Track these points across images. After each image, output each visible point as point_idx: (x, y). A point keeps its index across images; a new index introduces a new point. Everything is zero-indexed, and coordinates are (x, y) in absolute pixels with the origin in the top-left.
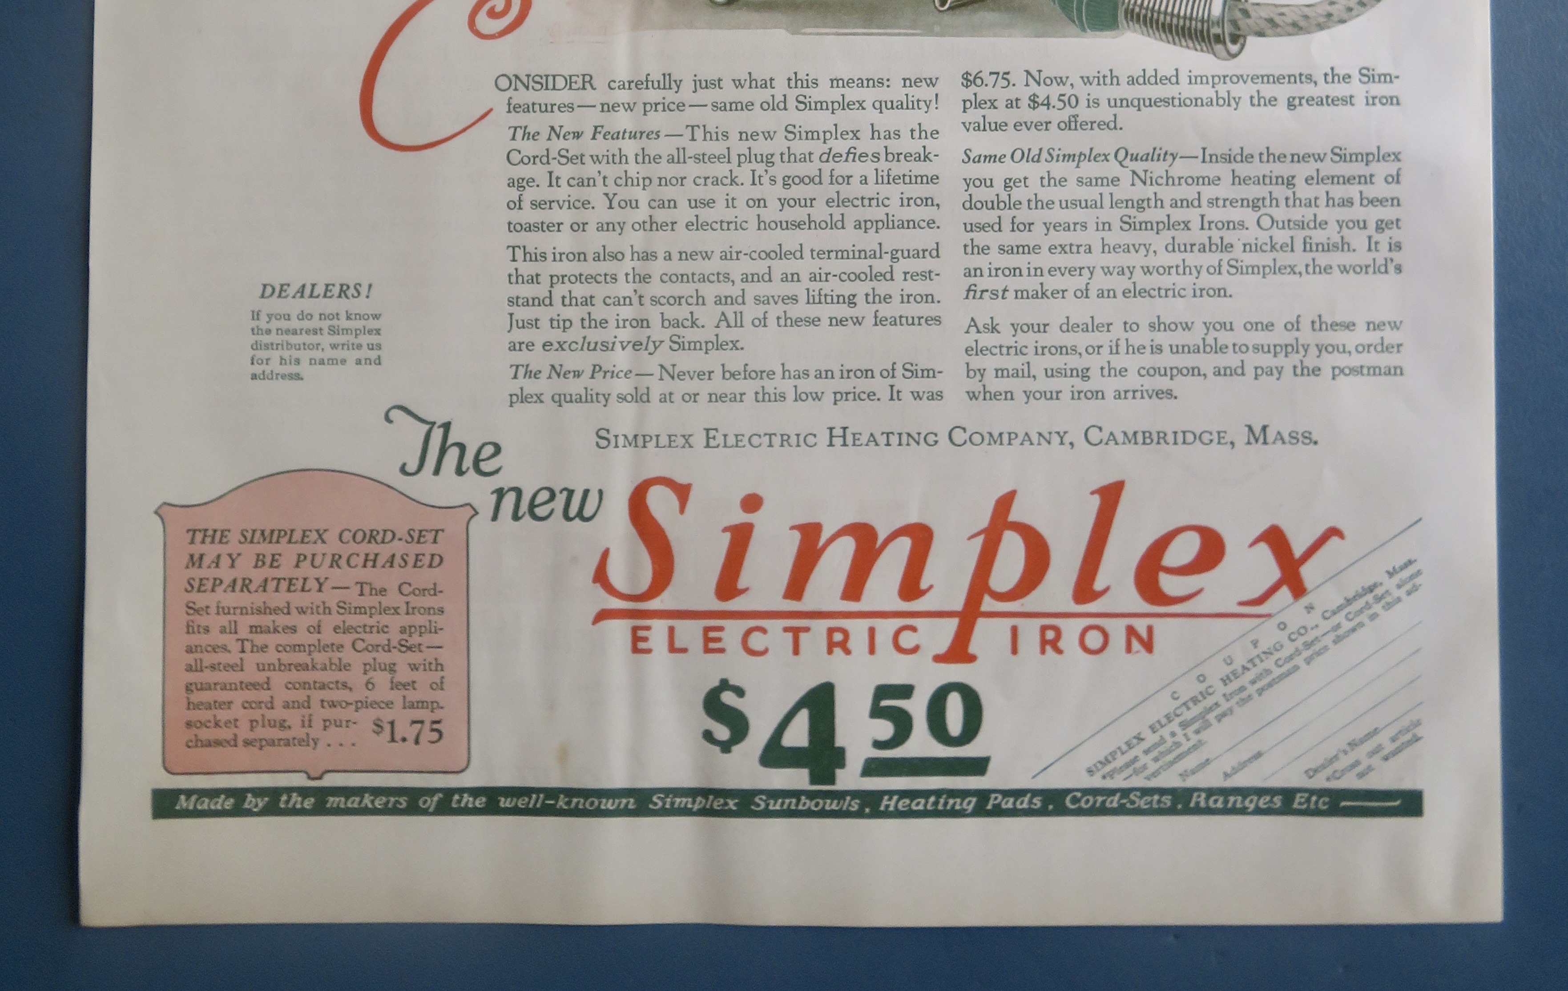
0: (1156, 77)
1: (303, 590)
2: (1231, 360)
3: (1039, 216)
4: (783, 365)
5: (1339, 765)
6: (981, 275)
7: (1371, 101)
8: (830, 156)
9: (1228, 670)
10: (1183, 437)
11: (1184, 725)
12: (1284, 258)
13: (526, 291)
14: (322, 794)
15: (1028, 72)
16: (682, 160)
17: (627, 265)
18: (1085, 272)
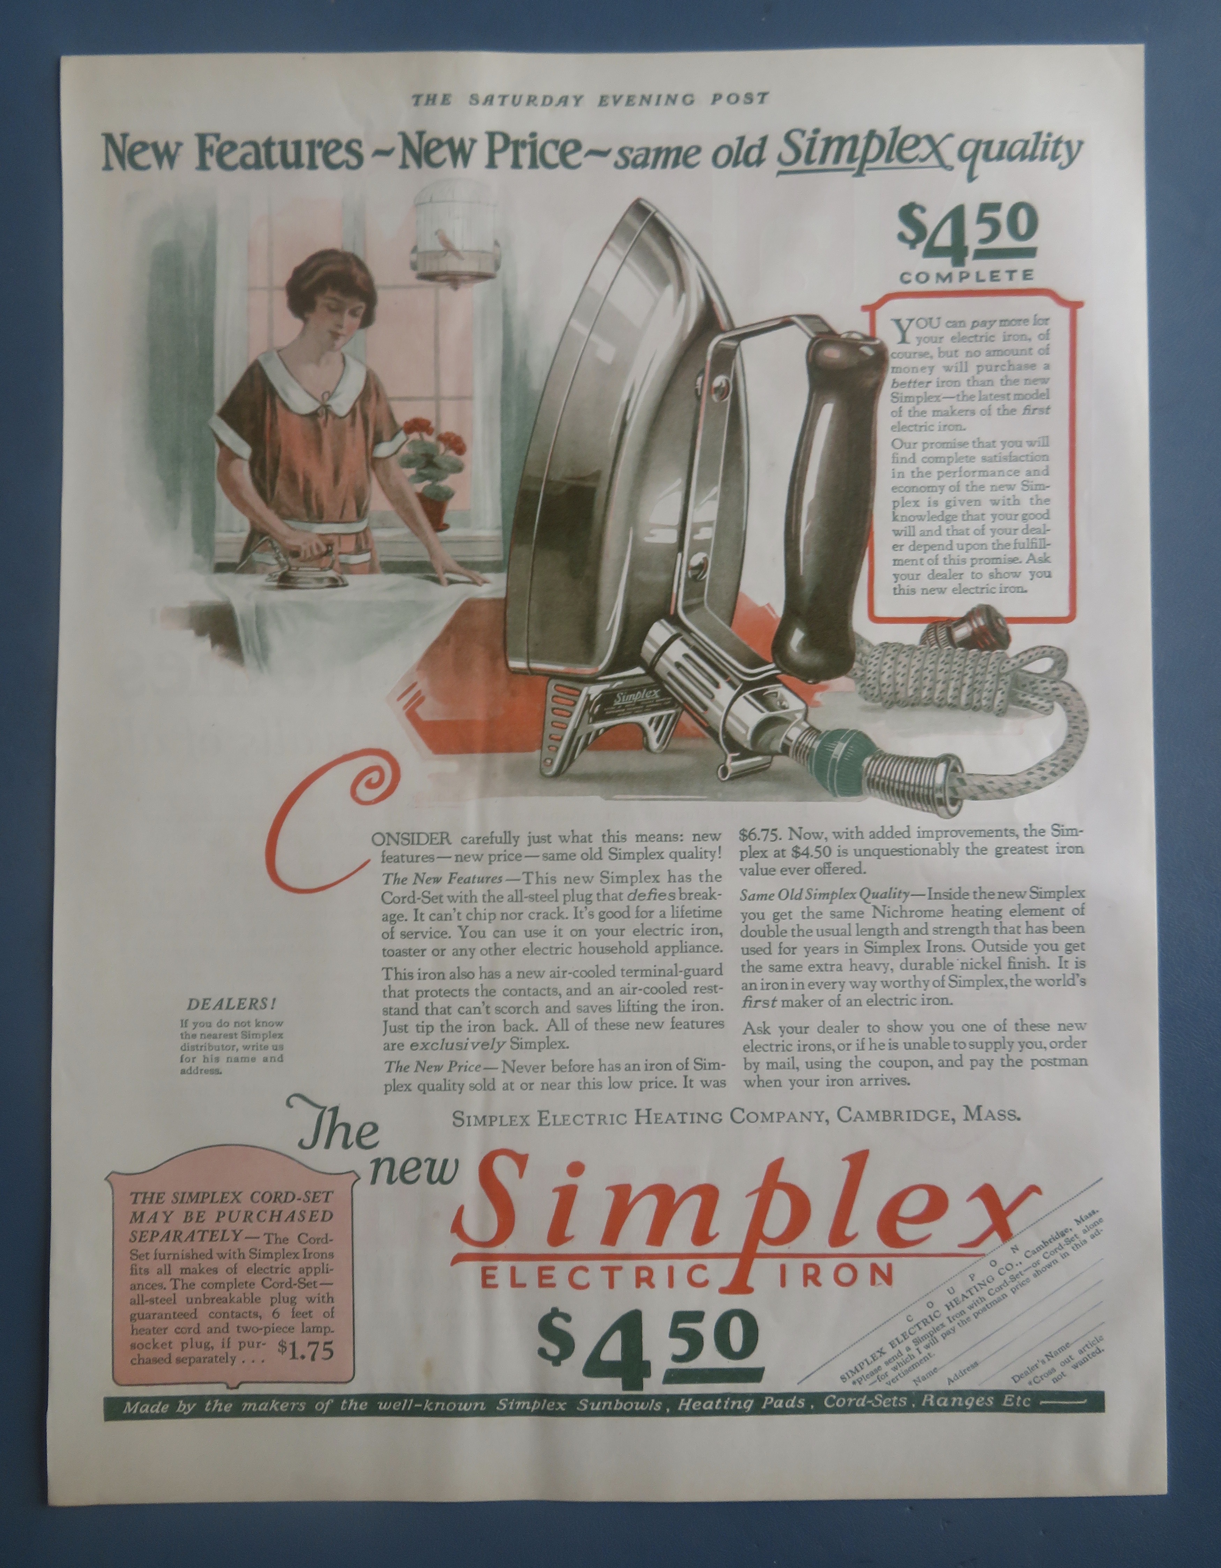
0: (892, 832)
1: (222, 1239)
2: (952, 1054)
3: (800, 942)
4: (600, 1060)
5: (1039, 1372)
6: (756, 989)
7: (1061, 850)
8: (637, 896)
9: (951, 1298)
10: (915, 1115)
11: (917, 1342)
12: (993, 974)
13: (397, 1003)
14: (238, 1400)
15: (791, 829)
16: (519, 899)
17: (477, 982)
18: (837, 986)
